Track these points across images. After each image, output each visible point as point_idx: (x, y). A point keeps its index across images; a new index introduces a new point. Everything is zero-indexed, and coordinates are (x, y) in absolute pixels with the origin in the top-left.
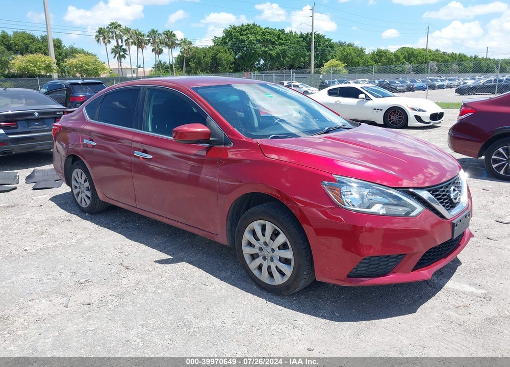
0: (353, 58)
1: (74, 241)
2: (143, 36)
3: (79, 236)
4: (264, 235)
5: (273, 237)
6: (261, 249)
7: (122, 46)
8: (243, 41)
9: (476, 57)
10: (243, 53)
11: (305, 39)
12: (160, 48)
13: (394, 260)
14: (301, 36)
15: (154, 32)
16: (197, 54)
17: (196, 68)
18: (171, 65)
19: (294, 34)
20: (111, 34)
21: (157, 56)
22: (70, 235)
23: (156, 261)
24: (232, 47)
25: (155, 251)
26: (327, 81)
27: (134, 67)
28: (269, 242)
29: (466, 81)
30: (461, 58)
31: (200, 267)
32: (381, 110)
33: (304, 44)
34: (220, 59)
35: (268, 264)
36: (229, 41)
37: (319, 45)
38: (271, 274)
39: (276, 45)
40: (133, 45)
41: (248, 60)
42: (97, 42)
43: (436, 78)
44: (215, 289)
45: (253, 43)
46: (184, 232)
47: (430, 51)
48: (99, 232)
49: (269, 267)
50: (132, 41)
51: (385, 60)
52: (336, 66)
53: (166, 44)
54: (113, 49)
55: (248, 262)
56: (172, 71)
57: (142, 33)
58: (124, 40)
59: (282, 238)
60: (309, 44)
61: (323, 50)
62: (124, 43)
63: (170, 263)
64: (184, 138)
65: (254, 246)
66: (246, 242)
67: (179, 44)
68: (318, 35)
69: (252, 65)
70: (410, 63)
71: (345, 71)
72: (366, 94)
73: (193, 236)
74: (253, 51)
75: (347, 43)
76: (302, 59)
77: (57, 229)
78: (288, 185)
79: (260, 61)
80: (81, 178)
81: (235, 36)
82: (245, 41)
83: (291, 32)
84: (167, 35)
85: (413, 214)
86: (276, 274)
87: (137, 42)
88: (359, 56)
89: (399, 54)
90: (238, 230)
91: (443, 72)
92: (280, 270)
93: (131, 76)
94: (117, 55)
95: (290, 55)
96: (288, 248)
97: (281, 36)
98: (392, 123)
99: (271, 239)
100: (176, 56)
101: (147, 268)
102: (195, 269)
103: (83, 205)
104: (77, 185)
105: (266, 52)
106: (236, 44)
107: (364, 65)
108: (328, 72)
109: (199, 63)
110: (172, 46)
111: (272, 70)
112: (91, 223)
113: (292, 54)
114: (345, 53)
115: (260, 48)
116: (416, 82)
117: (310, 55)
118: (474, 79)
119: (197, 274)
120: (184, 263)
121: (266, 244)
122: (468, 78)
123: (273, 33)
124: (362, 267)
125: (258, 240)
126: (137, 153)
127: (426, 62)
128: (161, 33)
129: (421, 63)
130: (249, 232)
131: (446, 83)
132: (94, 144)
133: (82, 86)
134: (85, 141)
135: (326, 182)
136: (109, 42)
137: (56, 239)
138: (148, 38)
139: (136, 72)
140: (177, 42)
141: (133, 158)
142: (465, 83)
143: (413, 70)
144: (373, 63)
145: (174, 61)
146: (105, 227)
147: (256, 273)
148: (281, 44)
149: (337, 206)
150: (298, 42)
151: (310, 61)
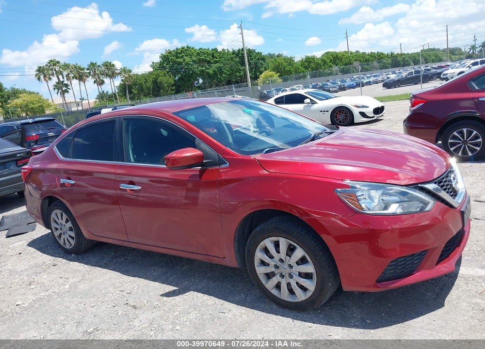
0: (284, 67)
1: (67, 287)
2: (83, 69)
3: (71, 281)
4: (278, 252)
5: (289, 253)
6: (277, 267)
7: (63, 81)
8: (180, 63)
9: (392, 54)
10: (182, 75)
11: (237, 55)
12: (101, 79)
13: (418, 257)
14: (234, 52)
15: (93, 64)
16: (138, 81)
17: (139, 94)
18: (115, 94)
19: (226, 51)
20: (50, 72)
21: (99, 87)
22: (61, 281)
23: (162, 295)
24: (171, 70)
25: (157, 283)
26: (265, 92)
27: (78, 100)
28: (285, 259)
29: (389, 76)
30: (379, 56)
31: (210, 294)
32: (327, 111)
33: (237, 59)
34: (161, 83)
35: (286, 281)
36: (167, 65)
37: (252, 59)
38: (291, 292)
39: (212, 63)
40: (75, 80)
41: (188, 81)
42: (38, 80)
43: (362, 76)
44: (234, 315)
45: (190, 64)
46: (180, 258)
47: (351, 53)
48: (92, 272)
49: (289, 284)
50: (73, 75)
51: (314, 66)
52: (271, 76)
53: (107, 75)
54: (55, 86)
55: (264, 282)
56: (116, 99)
57: (82, 67)
58: (64, 76)
59: (299, 253)
60: (243, 58)
61: (256, 64)
62: (65, 78)
63: (177, 295)
64: (177, 164)
65: (268, 265)
66: (259, 261)
67: (119, 73)
68: (249, 50)
69: (191, 84)
70: (336, 65)
71: (280, 80)
72: (310, 99)
73: (190, 261)
74: (191, 72)
75: (276, 54)
76: (238, 74)
77: (45, 277)
78: (287, 196)
79: (199, 80)
80: (62, 219)
81: (171, 59)
82: (181, 63)
83: (223, 50)
84: (107, 66)
85: (428, 208)
86: (298, 290)
87: (77, 76)
88: (290, 64)
89: (326, 58)
90: (248, 250)
91: (367, 70)
92: (302, 286)
93: (76, 109)
94: (60, 91)
95: (226, 72)
96: (307, 262)
97: (215, 54)
98: (340, 122)
99: (287, 255)
100: (118, 85)
101: (155, 304)
102: (206, 297)
103: (68, 246)
104: (58, 227)
105: (203, 71)
106: (174, 67)
107: (296, 72)
108: (264, 82)
109: (141, 89)
110: (112, 75)
111: (211, 88)
112: (79, 264)
113: (227, 71)
114: (277, 64)
115: (197, 69)
116: (345, 82)
117: (244, 69)
118: (395, 73)
119: (210, 303)
120: (192, 292)
121: (281, 261)
122: (390, 73)
123: (207, 53)
124: (391, 270)
125: (272, 257)
126: (123, 186)
127: (351, 64)
128: (100, 64)
129: (346, 64)
130: (261, 250)
131: (372, 79)
132: (73, 182)
133: (34, 125)
134: (62, 181)
135: (339, 189)
136: (50, 79)
137: (47, 288)
138: (88, 71)
139: (80, 104)
140: (116, 71)
141: (119, 192)
142: (388, 78)
143: (340, 72)
144: (303, 69)
145: (116, 90)
146: (96, 266)
147: (275, 292)
148: (216, 62)
149: (356, 212)
150: (232, 59)
151: (245, 75)
